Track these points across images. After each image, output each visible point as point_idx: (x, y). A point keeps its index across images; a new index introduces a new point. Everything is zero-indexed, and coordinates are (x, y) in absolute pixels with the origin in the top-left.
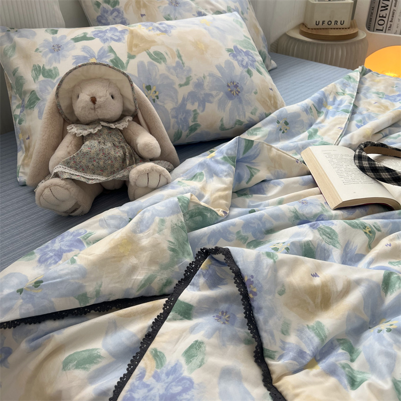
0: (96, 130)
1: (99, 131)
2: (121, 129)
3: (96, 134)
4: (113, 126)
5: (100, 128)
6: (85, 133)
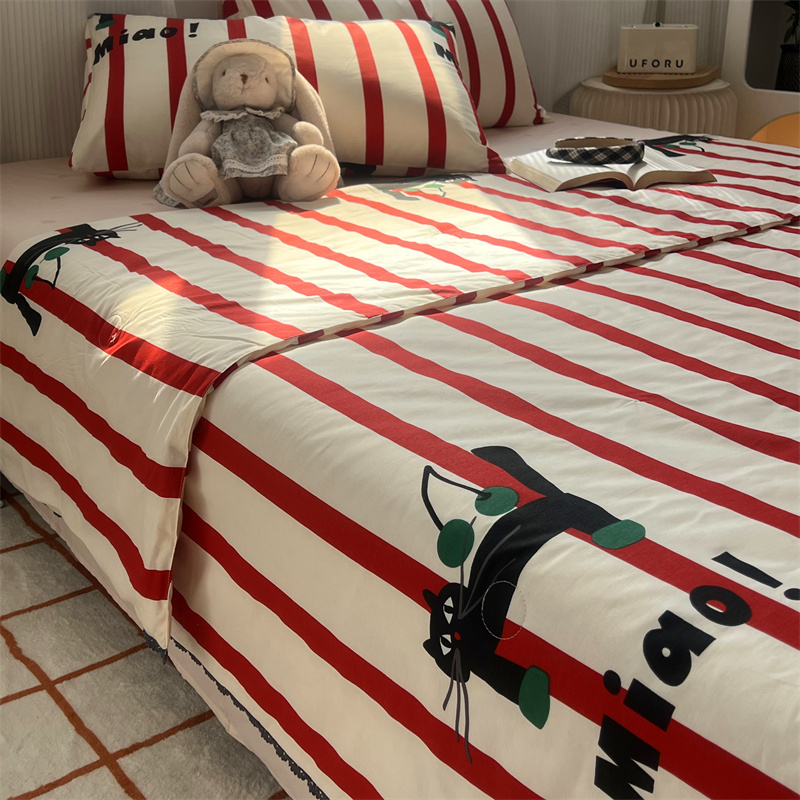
0: (240, 116)
1: (245, 117)
2: (272, 118)
3: (239, 120)
4: (261, 113)
5: (245, 114)
6: (225, 118)
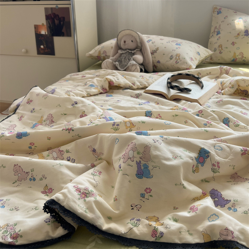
3: (125, 53)
5: (127, 51)
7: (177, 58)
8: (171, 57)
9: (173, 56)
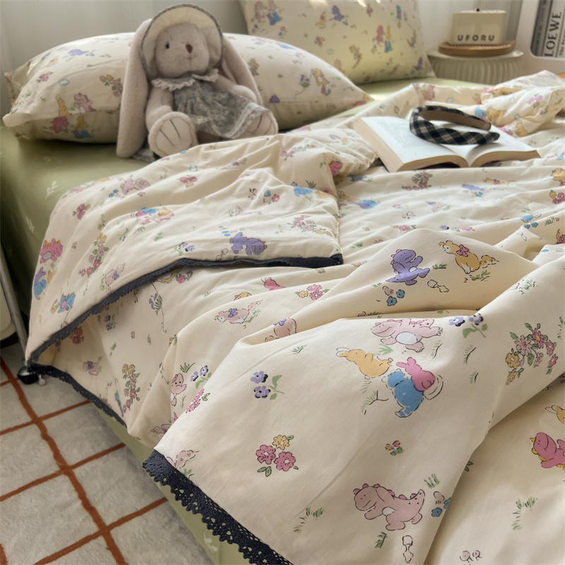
5: (193, 81)
7: (320, 79)
8: (302, 79)
9: (308, 77)
